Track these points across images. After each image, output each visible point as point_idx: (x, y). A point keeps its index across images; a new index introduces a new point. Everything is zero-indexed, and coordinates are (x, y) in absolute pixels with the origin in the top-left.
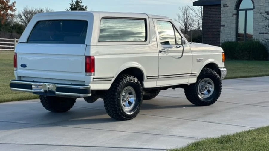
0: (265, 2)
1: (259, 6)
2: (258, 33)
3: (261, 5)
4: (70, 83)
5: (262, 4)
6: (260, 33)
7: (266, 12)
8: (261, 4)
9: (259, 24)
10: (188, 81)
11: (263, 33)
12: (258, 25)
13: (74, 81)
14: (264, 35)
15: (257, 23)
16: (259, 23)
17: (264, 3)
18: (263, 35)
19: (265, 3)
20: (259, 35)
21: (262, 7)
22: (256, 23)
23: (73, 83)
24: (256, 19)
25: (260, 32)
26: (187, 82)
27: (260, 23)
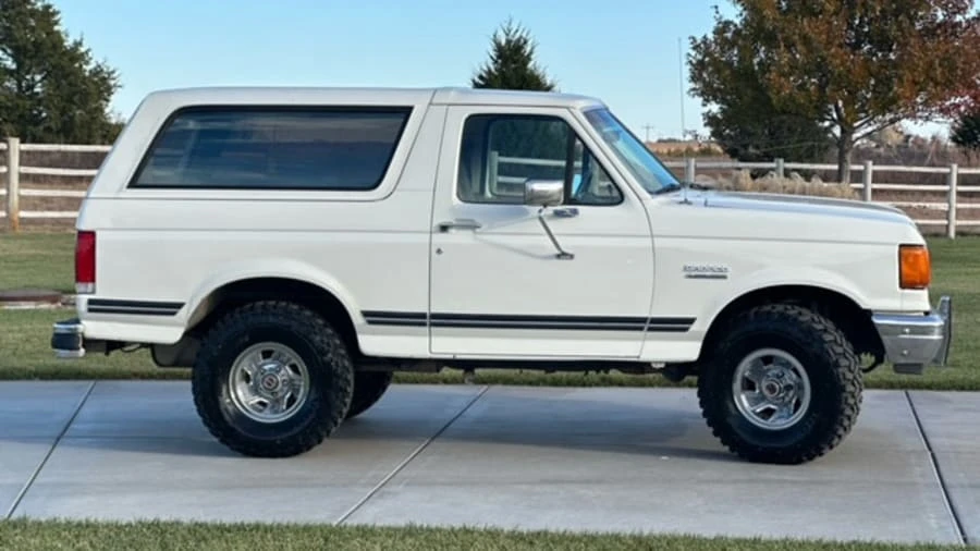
10: (641, 351)
26: (637, 354)
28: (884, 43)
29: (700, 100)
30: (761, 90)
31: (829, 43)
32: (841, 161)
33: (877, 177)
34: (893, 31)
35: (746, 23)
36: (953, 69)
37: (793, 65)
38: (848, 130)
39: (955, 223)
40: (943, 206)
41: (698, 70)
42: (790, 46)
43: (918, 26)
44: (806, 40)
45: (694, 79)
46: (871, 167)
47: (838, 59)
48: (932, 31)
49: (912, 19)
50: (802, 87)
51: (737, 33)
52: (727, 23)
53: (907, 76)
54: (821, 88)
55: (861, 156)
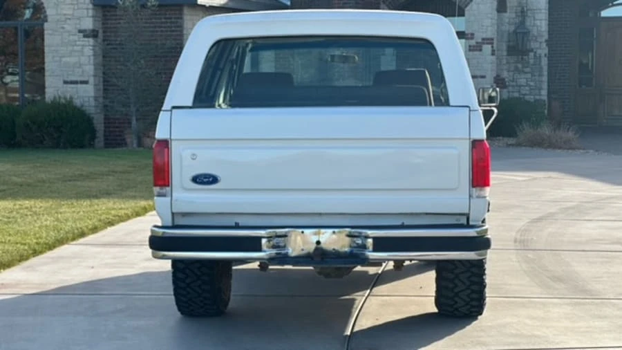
0: (76, 8)
1: (60, 14)
2: (62, 82)
3: (65, 15)
4: (399, 223)
5: (71, 12)
6: (66, 82)
7: (80, 31)
8: (65, 12)
9: (64, 59)
11: (75, 82)
12: (60, 61)
13: (412, 214)
14: (79, 86)
15: (57, 59)
16: (61, 57)
17: (74, 9)
18: (77, 88)
19: (78, 9)
20: (65, 85)
21: (69, 19)
22: (54, 57)
23: (408, 222)
24: (53, 48)
25: (66, 79)
27: (64, 57)
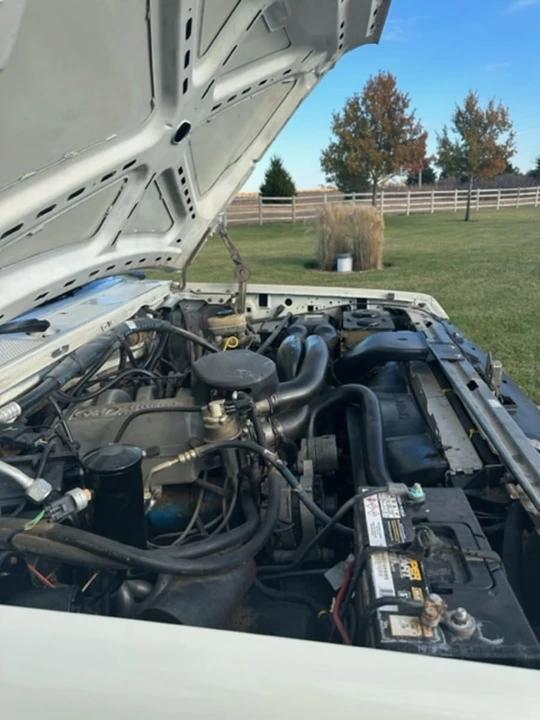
28: (388, 147)
29: (324, 173)
30: (345, 168)
31: (369, 148)
32: (374, 192)
33: (386, 197)
34: (392, 143)
35: (340, 143)
36: (413, 156)
37: (356, 158)
38: (376, 181)
39: (409, 210)
40: (405, 205)
41: (324, 163)
42: (356, 151)
43: (401, 141)
44: (361, 147)
45: (322, 165)
46: (383, 193)
47: (373, 154)
48: (405, 143)
49: (399, 138)
50: (360, 166)
51: (338, 147)
52: (334, 144)
53: (397, 159)
54: (367, 165)
55: (381, 190)
